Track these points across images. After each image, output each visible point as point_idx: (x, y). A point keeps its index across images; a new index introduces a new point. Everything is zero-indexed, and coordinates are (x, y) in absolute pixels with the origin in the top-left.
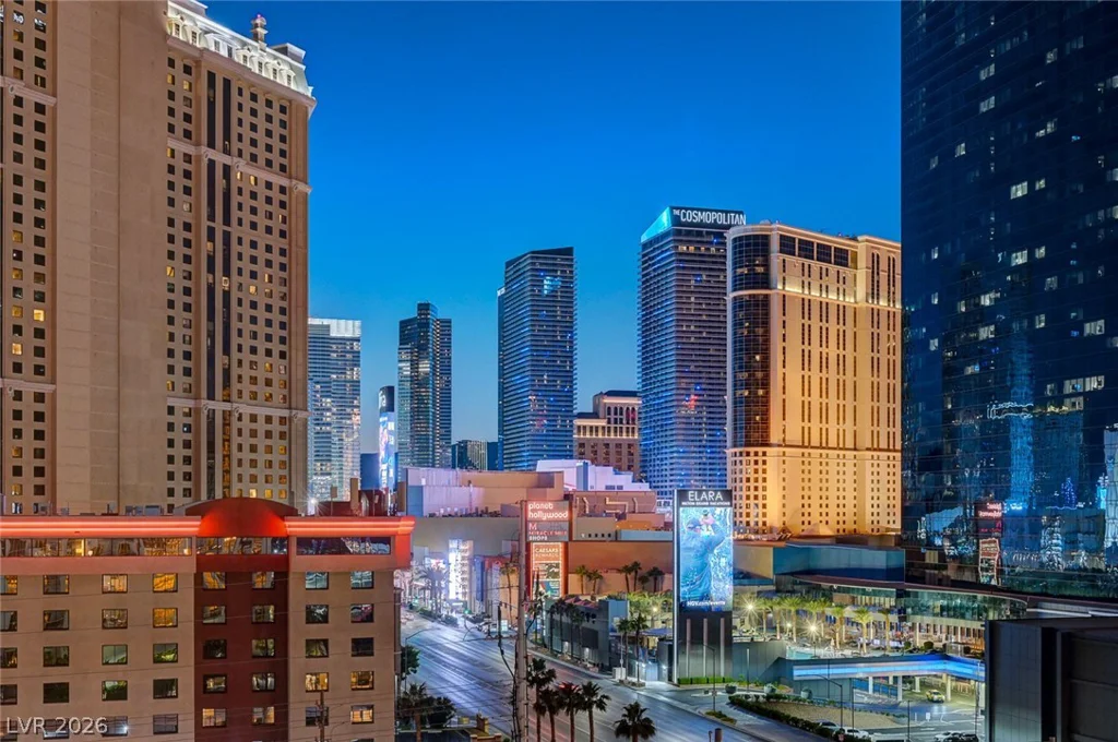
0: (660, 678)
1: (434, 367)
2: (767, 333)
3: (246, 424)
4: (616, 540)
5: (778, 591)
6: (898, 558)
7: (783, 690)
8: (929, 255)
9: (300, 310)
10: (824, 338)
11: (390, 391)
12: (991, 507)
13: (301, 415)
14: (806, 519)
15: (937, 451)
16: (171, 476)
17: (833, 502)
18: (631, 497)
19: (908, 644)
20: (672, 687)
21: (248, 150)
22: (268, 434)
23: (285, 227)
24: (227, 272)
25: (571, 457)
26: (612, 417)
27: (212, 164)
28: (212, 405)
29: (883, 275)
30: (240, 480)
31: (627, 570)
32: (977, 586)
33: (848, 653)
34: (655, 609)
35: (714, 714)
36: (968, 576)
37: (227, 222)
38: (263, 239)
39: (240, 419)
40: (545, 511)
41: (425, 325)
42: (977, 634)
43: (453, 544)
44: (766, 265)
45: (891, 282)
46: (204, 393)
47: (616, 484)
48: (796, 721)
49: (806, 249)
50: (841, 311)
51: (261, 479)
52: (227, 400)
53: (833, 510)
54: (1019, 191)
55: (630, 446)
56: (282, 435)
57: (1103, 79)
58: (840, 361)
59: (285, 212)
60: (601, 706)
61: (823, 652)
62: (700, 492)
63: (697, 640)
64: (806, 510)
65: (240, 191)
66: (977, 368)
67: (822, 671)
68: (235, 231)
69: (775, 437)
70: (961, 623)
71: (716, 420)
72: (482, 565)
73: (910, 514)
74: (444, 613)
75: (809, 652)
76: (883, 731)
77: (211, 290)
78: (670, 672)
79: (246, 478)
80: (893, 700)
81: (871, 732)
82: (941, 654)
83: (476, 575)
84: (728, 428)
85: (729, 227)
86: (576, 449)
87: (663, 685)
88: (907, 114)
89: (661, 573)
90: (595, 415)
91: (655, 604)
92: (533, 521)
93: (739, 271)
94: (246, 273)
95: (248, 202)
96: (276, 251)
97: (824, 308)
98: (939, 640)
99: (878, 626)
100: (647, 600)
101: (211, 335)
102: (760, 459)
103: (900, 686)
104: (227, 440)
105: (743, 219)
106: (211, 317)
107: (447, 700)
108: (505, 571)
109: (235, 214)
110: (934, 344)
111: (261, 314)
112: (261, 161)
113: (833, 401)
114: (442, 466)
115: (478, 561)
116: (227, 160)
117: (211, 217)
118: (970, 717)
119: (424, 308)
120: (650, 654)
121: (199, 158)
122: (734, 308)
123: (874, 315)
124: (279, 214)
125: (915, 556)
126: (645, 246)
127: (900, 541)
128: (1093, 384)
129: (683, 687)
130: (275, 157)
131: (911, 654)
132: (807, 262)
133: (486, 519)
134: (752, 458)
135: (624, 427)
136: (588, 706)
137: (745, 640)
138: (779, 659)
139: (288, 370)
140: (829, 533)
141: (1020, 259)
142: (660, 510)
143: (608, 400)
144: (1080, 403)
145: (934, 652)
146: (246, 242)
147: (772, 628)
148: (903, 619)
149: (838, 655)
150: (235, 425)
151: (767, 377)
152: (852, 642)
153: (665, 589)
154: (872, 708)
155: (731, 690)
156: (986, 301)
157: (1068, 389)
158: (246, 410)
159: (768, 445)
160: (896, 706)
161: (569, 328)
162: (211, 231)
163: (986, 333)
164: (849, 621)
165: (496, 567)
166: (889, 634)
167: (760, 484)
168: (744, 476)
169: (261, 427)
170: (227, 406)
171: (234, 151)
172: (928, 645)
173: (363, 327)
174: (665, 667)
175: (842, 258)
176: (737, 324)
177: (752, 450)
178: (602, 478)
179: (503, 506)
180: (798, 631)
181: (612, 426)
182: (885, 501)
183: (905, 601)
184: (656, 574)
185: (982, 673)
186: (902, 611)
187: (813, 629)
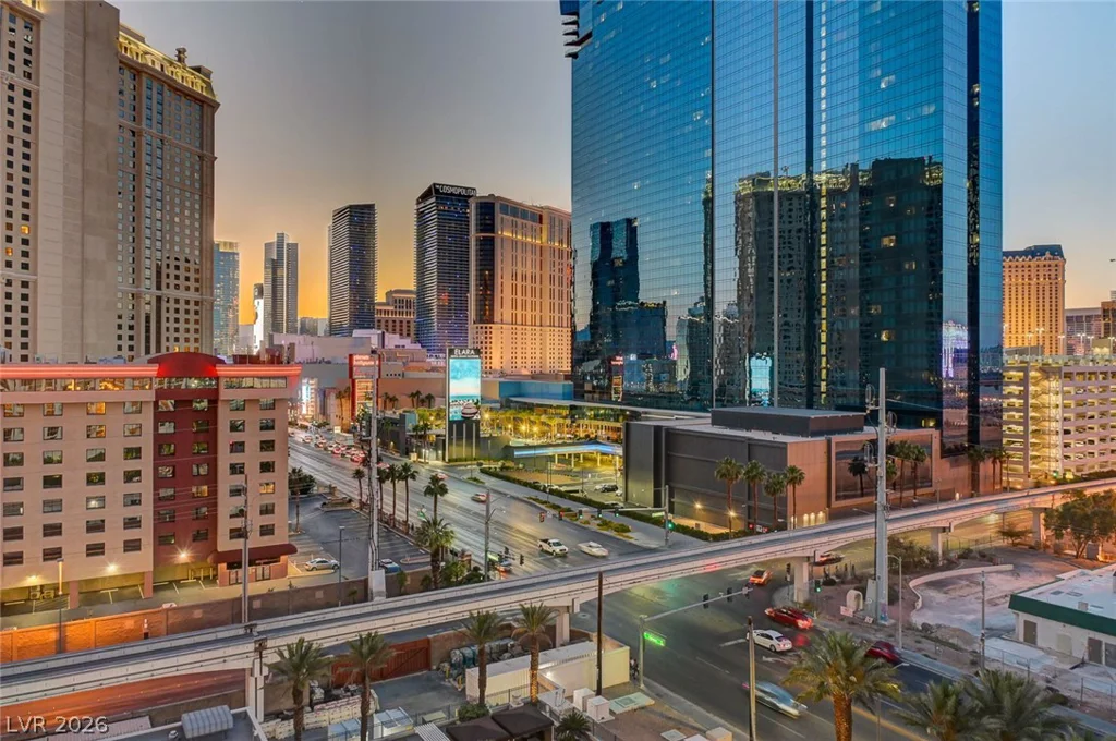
0: (437, 459)
2: (493, 258)
3: (172, 305)
4: (404, 378)
5: (502, 407)
6: (569, 386)
7: (510, 464)
10: (524, 263)
11: (260, 287)
12: (618, 358)
13: (209, 299)
14: (514, 365)
16: (120, 337)
17: (529, 356)
18: (410, 352)
19: (576, 436)
20: (444, 464)
21: (174, 131)
22: (187, 312)
25: (373, 328)
29: (557, 229)
30: (168, 341)
33: (543, 441)
34: (432, 418)
35: (471, 479)
39: (168, 301)
40: (364, 360)
41: (281, 246)
42: (619, 429)
43: (305, 381)
44: (493, 220)
45: (561, 233)
46: (143, 284)
47: (401, 344)
48: (519, 482)
49: (514, 212)
50: (534, 246)
51: (182, 340)
52: (159, 288)
53: (529, 360)
54: (635, 185)
55: (408, 322)
56: (196, 312)
57: (680, 128)
58: (533, 276)
60: (413, 477)
61: (530, 441)
62: (461, 350)
63: (460, 438)
64: (514, 360)
66: (613, 283)
67: (532, 452)
69: (497, 318)
70: (605, 423)
71: (463, 306)
72: (323, 394)
73: (575, 363)
74: (299, 422)
75: (522, 442)
76: (566, 485)
78: (444, 455)
79: (172, 339)
80: (569, 467)
81: (560, 486)
82: (594, 441)
83: (320, 398)
84: (470, 312)
86: (376, 324)
87: (440, 463)
89: (434, 397)
90: (387, 304)
91: (431, 415)
92: (357, 367)
93: (478, 222)
97: (524, 245)
98: (592, 432)
99: (559, 425)
100: (427, 413)
101: (148, 247)
102: (489, 330)
103: (572, 459)
107: (311, 477)
108: (339, 397)
112: (183, 139)
113: (529, 299)
114: (292, 334)
115: (321, 391)
118: (611, 475)
119: (281, 237)
120: (431, 445)
122: (476, 243)
123: (552, 250)
125: (579, 386)
128: (675, 292)
129: (452, 464)
130: (193, 137)
131: (578, 441)
132: (515, 220)
133: (323, 365)
134: (484, 330)
135: (405, 311)
136: (405, 478)
137: (487, 435)
138: (506, 446)
140: (527, 373)
142: (429, 361)
143: (395, 296)
145: (591, 439)
147: (499, 428)
148: (573, 422)
149: (540, 442)
150: (164, 305)
151: (492, 284)
152: (543, 434)
154: (558, 472)
155: (480, 465)
158: (172, 293)
159: (493, 323)
160: (571, 471)
161: (372, 251)
163: (619, 263)
164: (543, 423)
165: (333, 394)
166: (566, 430)
167: (489, 351)
168: (479, 341)
169: (182, 306)
170: (159, 293)
171: (166, 131)
172: (587, 436)
174: (440, 452)
175: (534, 218)
177: (484, 325)
178: (393, 340)
179: (333, 358)
180: (515, 429)
181: (398, 310)
182: (556, 356)
183: (574, 412)
184: (430, 397)
185: (620, 451)
186: (573, 417)
187: (523, 428)
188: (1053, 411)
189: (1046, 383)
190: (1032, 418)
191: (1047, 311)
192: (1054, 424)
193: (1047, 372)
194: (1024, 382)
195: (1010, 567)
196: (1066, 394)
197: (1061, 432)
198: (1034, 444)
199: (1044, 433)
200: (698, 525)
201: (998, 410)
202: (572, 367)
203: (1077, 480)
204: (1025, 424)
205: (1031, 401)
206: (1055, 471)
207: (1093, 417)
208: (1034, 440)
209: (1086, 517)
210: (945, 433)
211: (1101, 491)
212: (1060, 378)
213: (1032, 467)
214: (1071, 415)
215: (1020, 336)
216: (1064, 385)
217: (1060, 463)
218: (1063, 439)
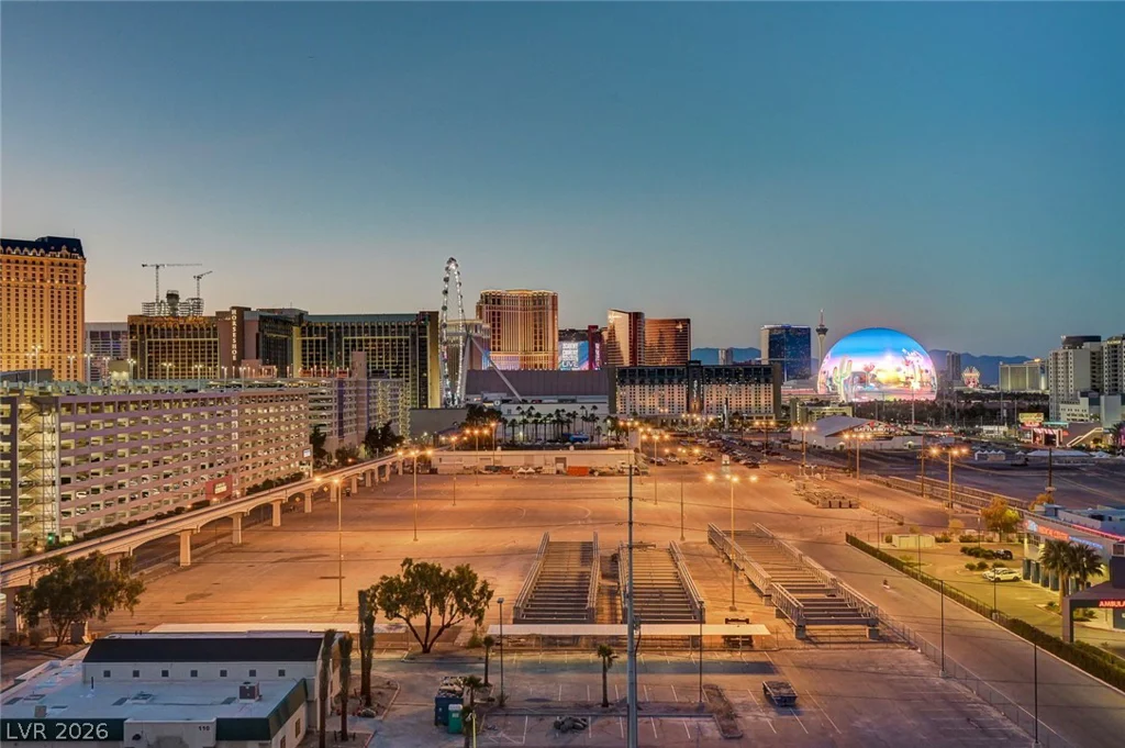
188: (49, 454)
189: (40, 419)
190: (23, 466)
191: (64, 325)
192: (49, 472)
193: (43, 403)
196: (63, 434)
197: (58, 482)
198: (24, 501)
199: (37, 485)
203: (77, 541)
204: (12, 473)
205: (21, 444)
206: (50, 534)
207: (98, 460)
208: (25, 496)
209: (67, 590)
211: (85, 554)
212: (57, 411)
213: (22, 531)
214: (71, 459)
215: (22, 355)
216: (62, 419)
217: (57, 522)
218: (60, 491)
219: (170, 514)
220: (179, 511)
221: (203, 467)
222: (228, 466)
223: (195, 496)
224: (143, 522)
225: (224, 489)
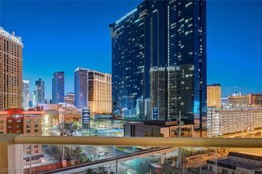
0: (79, 134)
1: (41, 88)
2: (93, 85)
3: (11, 96)
4: (71, 114)
5: (95, 121)
6: (111, 116)
7: (97, 134)
8: (115, 76)
9: (21, 79)
10: (101, 87)
11: (35, 92)
12: (123, 109)
13: (21, 95)
14: (98, 111)
15: (116, 102)
17: (102, 109)
18: (73, 108)
19: (113, 127)
20: (81, 135)
21: (11, 53)
22: (15, 98)
23: (18, 65)
24: (8, 72)
25: (64, 102)
26: (70, 96)
27: (5, 54)
28: (5, 93)
29: (109, 78)
30: (10, 105)
31: (74, 118)
32: (121, 120)
33: (105, 129)
36: (120, 118)
37: (8, 63)
38: (14, 67)
39: (10, 95)
40: (61, 110)
41: (40, 82)
42: (123, 126)
43: (46, 115)
44: (93, 76)
45: (109, 79)
46: (3, 91)
47: (71, 106)
49: (98, 74)
50: (103, 83)
51: (14, 105)
52: (8, 92)
53: (102, 110)
54: (127, 69)
55: (72, 101)
56: (18, 98)
57: (137, 56)
58: (103, 90)
59: (18, 63)
61: (102, 129)
62: (85, 107)
63: (85, 128)
64: (98, 110)
65: (10, 59)
66: (122, 91)
67: (102, 132)
68: (9, 65)
69: (94, 100)
70: (120, 124)
71: (85, 97)
73: (113, 110)
74: (45, 125)
75: (100, 129)
77: (5, 75)
78: (81, 132)
79: (11, 105)
80: (111, 135)
82: (117, 129)
83: (50, 119)
84: (88, 98)
85: (88, 71)
86: (65, 101)
88: (113, 57)
89: (79, 119)
90: (67, 96)
92: (59, 111)
93: (89, 77)
94: (11, 72)
95: (11, 61)
96: (16, 69)
97: (101, 82)
99: (109, 125)
100: (77, 123)
101: (5, 82)
102: (92, 103)
103: (112, 133)
104: (8, 99)
105: (89, 69)
106: (5, 79)
108: (55, 119)
109: (9, 63)
110: (116, 88)
111: (14, 79)
112: (14, 54)
113: (102, 95)
114: (43, 103)
115: (50, 117)
116: (8, 54)
117: (5, 63)
119: (40, 79)
120: (78, 130)
121: (2, 53)
122: (88, 82)
123: (107, 84)
124: (17, 63)
125: (114, 116)
126: (75, 72)
127: (111, 114)
128: (136, 94)
129: (83, 135)
130: (16, 54)
131: (113, 129)
132: (98, 76)
133: (51, 111)
134: (91, 103)
135: (72, 98)
137: (92, 128)
138: (96, 130)
139: (19, 88)
140: (102, 113)
141: (127, 78)
142: (77, 110)
143: (69, 94)
144: (134, 96)
146: (11, 67)
147: (95, 126)
148: (112, 124)
149: (104, 129)
150: (9, 96)
151: (93, 91)
152: (105, 127)
153: (79, 121)
155: (90, 135)
156: (123, 83)
157: (133, 95)
158: (11, 94)
159: (93, 101)
161: (63, 83)
162: (5, 65)
163: (123, 87)
164: (105, 125)
165: (53, 118)
166: (111, 126)
167: (92, 106)
168: (90, 105)
170: (8, 93)
171: (9, 52)
172: (116, 127)
173: (29, 82)
174: (80, 132)
175: (103, 76)
176: (89, 84)
177: (91, 101)
178: (69, 105)
179: (54, 109)
180: (98, 126)
181: (70, 98)
182: (109, 109)
183: (112, 122)
184: (78, 119)
185: (123, 131)
186: (112, 123)
187: (100, 126)
188: (217, 120)
189: (216, 114)
190: (213, 122)
191: (217, 99)
192: (217, 123)
193: (216, 112)
194: (212, 114)
195: (208, 154)
196: (220, 117)
197: (219, 125)
198: (214, 128)
199: (215, 125)
200: (141, 147)
201: (206, 120)
202: (112, 111)
203: (222, 135)
204: (212, 123)
205: (213, 118)
207: (226, 122)
208: (213, 127)
210: (195, 126)
212: (219, 113)
213: (213, 132)
214: (221, 121)
215: (210, 104)
216: (220, 114)
217: (219, 132)
218: (219, 126)
219: (239, 132)
220: (240, 132)
221: (245, 124)
222: (250, 124)
223: (243, 129)
224: (234, 133)
225: (249, 128)
